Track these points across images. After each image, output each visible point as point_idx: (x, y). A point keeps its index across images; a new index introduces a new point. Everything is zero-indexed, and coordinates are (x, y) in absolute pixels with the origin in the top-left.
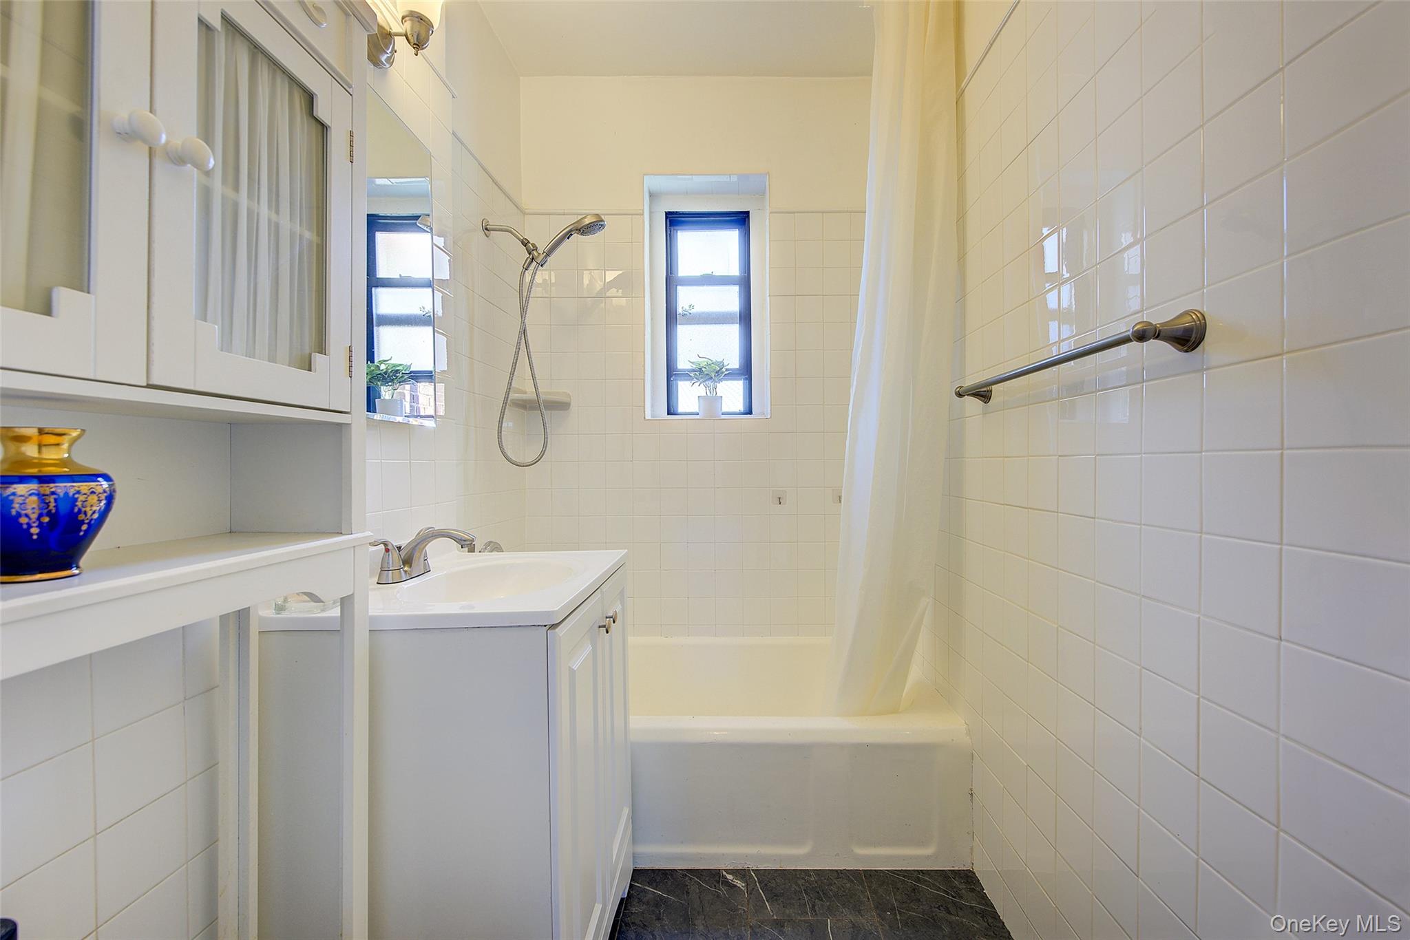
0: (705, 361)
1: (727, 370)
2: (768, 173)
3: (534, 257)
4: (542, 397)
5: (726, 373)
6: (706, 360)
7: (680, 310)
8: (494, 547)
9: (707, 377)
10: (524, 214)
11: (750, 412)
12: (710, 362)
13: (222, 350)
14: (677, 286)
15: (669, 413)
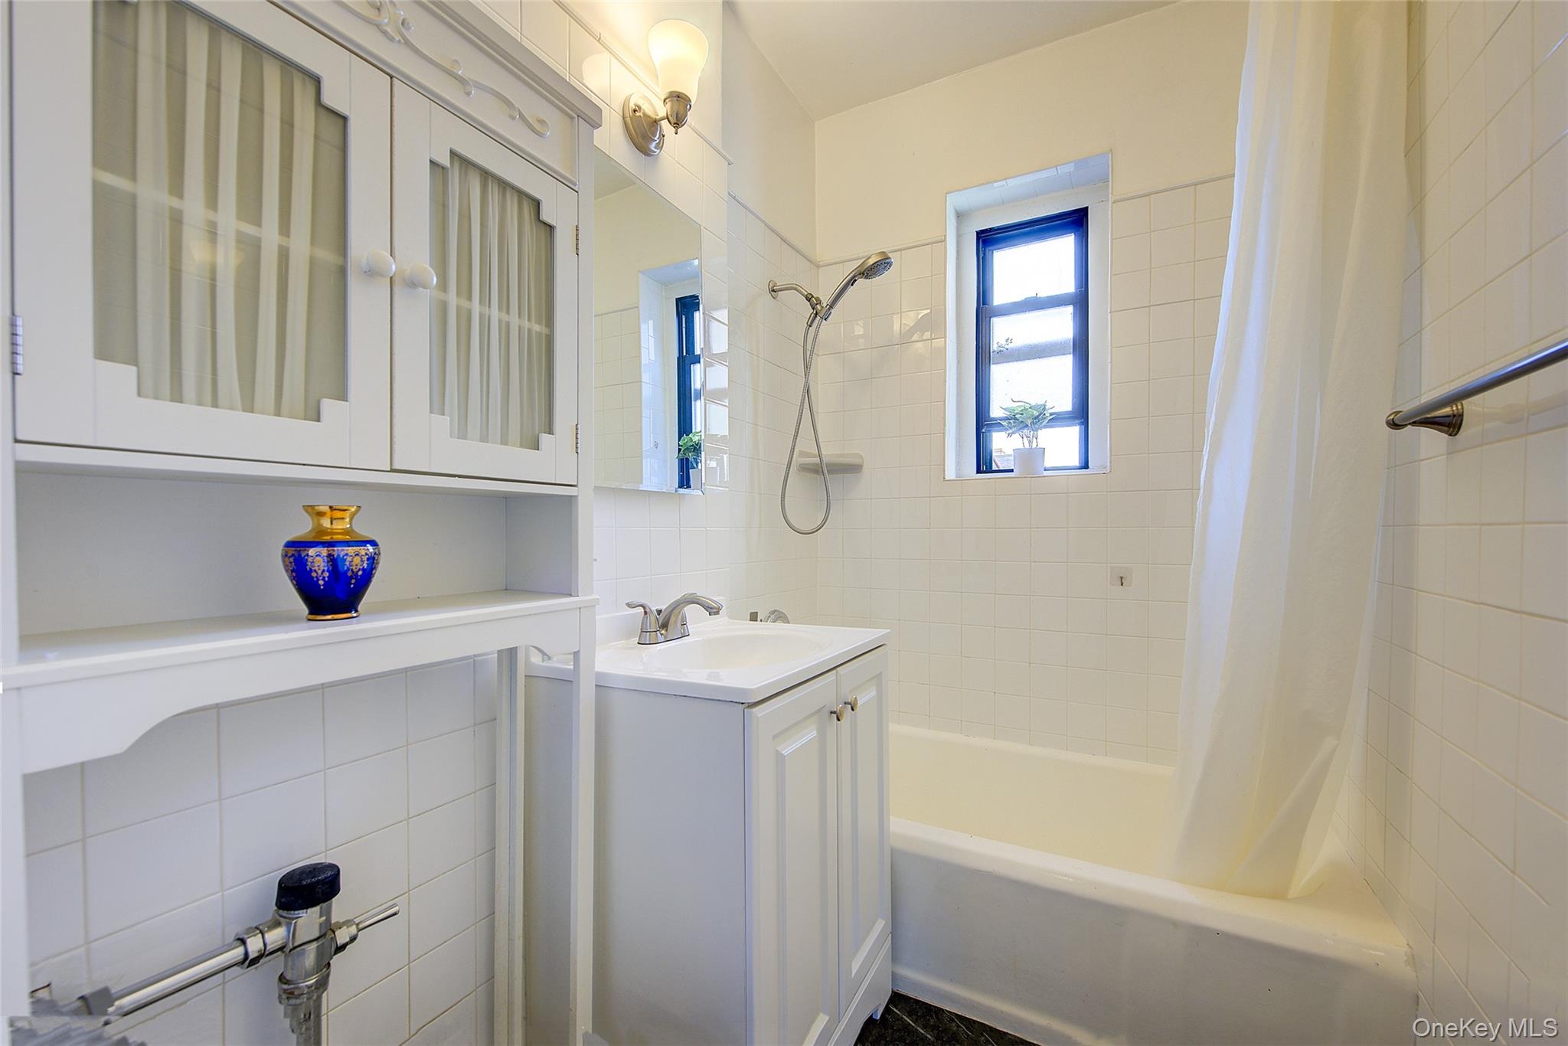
0: (1020, 406)
1: (1051, 414)
2: (1111, 150)
3: (819, 311)
4: (825, 460)
5: (1051, 417)
6: (1022, 404)
7: (994, 347)
8: (778, 616)
9: (1021, 425)
10: (818, 267)
11: (1086, 466)
12: (1027, 406)
13: (451, 437)
14: (990, 318)
15: (979, 471)
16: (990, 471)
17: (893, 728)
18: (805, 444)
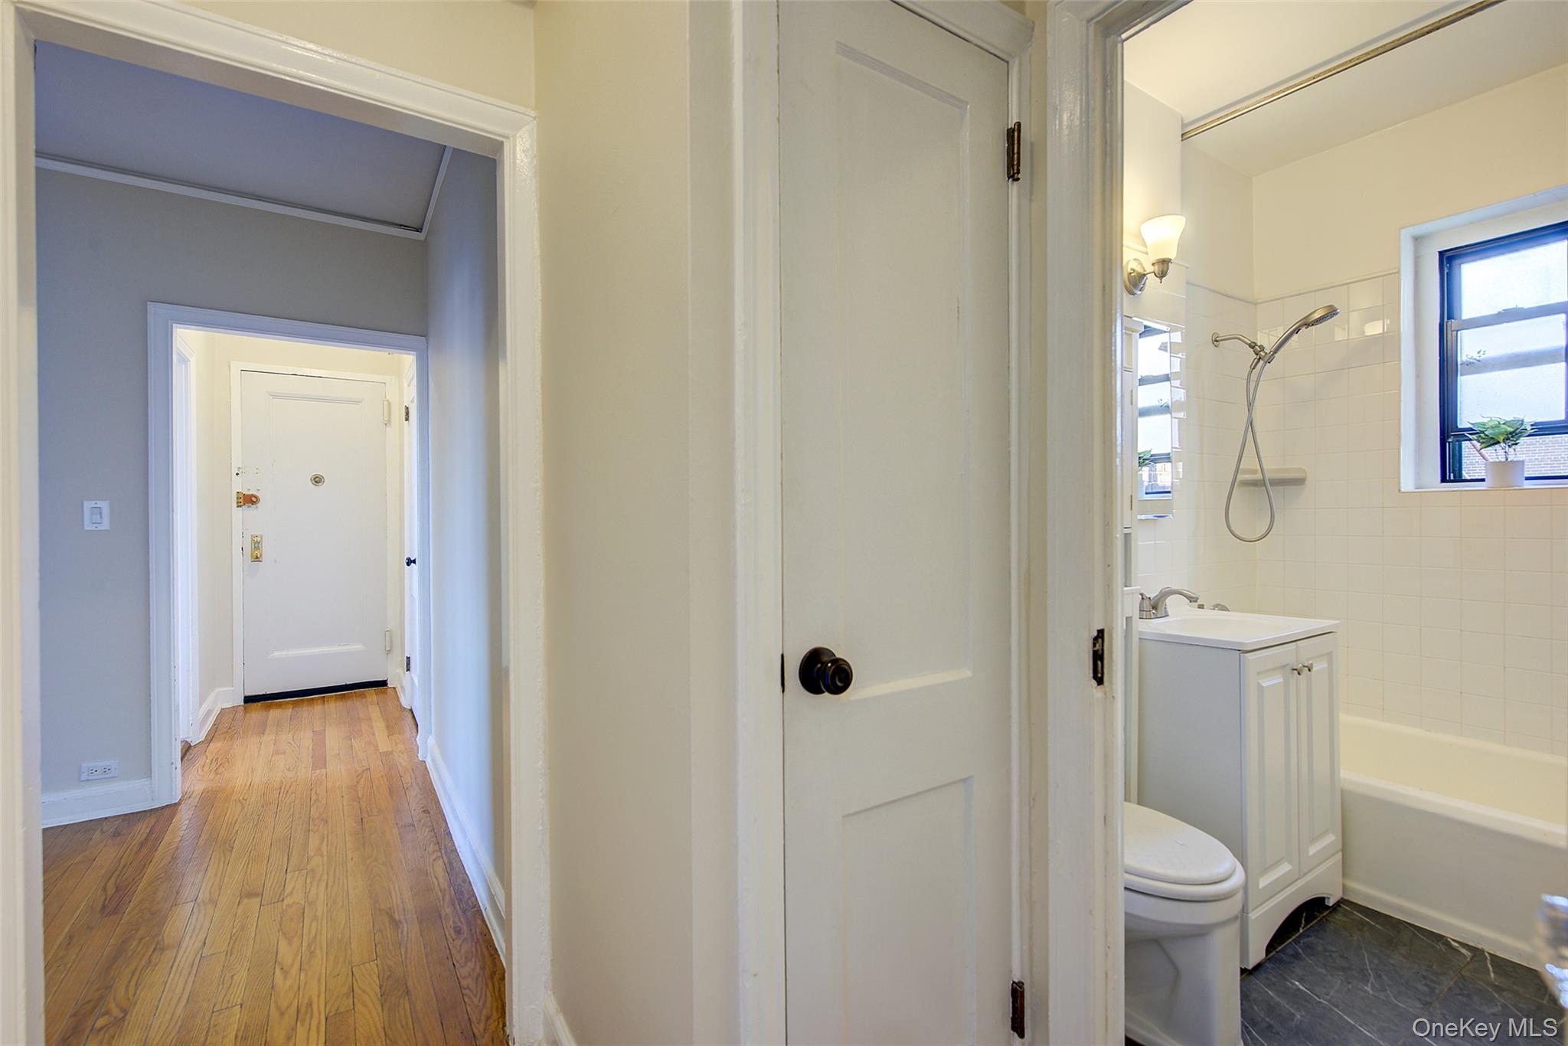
3: (1261, 356)
4: (1268, 476)
6: (1494, 419)
7: (1462, 359)
10: (1256, 304)
14: (1457, 333)
15: (1444, 480)
16: (1458, 479)
17: (1343, 717)
18: (1249, 462)
